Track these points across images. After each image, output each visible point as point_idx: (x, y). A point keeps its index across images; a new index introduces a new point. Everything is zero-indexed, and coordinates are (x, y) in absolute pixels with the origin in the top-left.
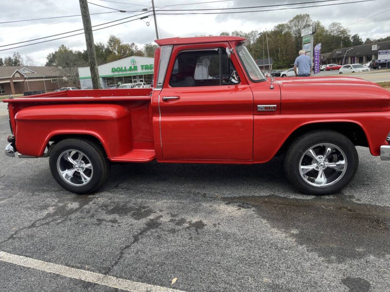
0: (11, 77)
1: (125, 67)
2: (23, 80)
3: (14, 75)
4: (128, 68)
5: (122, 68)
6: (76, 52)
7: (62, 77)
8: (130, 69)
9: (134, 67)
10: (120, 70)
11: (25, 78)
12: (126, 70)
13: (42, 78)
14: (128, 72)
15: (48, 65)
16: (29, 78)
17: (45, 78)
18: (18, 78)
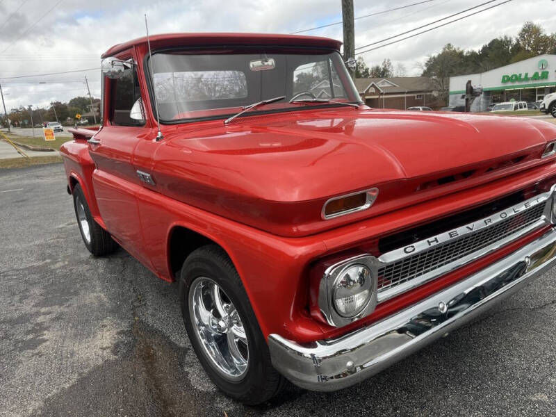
0: (364, 92)
1: (527, 74)
2: (377, 97)
3: (368, 90)
4: (530, 75)
5: (520, 75)
6: (468, 52)
7: (431, 91)
8: (536, 77)
9: (543, 73)
10: (517, 78)
11: (382, 94)
12: (526, 79)
13: (403, 93)
14: (531, 82)
15: (425, 74)
16: (386, 94)
17: (408, 93)
18: (372, 94)
